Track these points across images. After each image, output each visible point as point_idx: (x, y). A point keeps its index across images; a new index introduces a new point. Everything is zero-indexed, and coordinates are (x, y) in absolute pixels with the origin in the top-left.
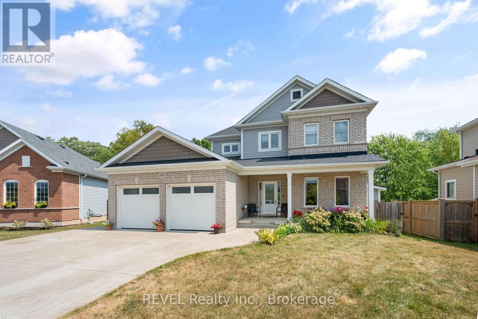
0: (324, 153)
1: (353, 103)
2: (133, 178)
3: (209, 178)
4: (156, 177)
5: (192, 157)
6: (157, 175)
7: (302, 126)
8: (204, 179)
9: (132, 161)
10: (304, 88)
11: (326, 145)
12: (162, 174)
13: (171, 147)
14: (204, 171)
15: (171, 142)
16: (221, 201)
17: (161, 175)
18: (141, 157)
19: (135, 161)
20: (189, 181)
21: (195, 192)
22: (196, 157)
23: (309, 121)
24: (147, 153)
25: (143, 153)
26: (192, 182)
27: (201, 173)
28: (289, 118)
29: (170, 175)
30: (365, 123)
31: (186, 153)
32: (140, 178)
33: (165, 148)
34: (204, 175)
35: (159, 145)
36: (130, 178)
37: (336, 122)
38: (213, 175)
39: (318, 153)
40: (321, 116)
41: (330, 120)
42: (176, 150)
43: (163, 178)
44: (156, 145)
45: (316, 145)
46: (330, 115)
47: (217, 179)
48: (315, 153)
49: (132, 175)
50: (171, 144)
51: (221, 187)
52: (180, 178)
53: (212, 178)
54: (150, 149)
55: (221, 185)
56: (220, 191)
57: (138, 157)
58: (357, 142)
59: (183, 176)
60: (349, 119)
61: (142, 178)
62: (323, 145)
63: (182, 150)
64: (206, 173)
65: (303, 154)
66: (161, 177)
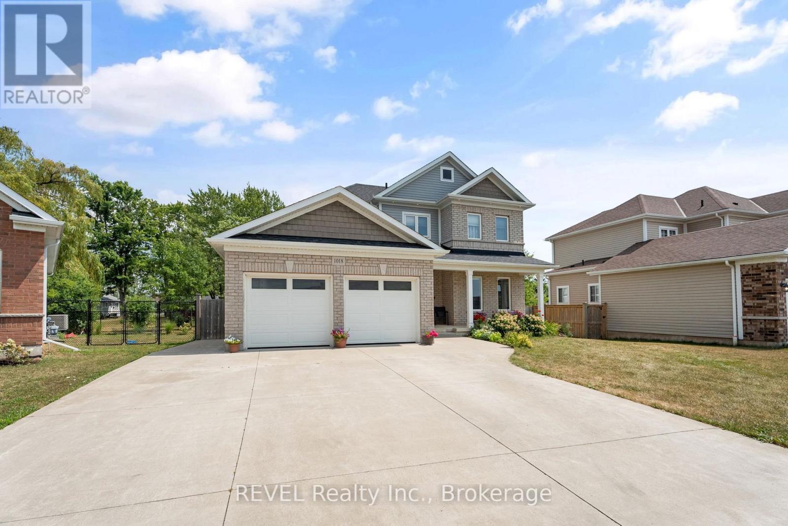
0: (487, 249)
1: (511, 200)
2: (283, 262)
3: (412, 271)
4: (328, 263)
5: (385, 239)
6: (330, 260)
7: (465, 214)
8: (405, 272)
9: (276, 233)
10: (455, 168)
11: (489, 241)
12: (339, 260)
13: (352, 220)
14: (405, 261)
15: (352, 212)
16: (428, 302)
17: (337, 261)
18: (295, 227)
19: (283, 233)
20: (383, 272)
21: (385, 289)
22: (390, 240)
23: (473, 210)
24: (307, 222)
25: (300, 222)
26: (387, 274)
27: (400, 263)
28: (452, 202)
29: (352, 261)
30: (522, 223)
31: (375, 233)
32: (296, 262)
33: (340, 219)
34: (405, 266)
35: (330, 213)
36: (277, 261)
37: (497, 216)
38: (417, 267)
39: (482, 249)
40: (484, 207)
41: (493, 213)
42: (359, 226)
43: (341, 266)
44: (324, 213)
45: (479, 239)
46: (492, 208)
47: (422, 273)
48: (480, 249)
49: (280, 256)
50: (351, 215)
51: (428, 283)
52: (369, 267)
53: (415, 272)
54: (313, 217)
55: (428, 280)
56: (426, 288)
57: (289, 227)
58: (515, 242)
59: (373, 265)
60: (508, 216)
61: (302, 262)
62: (486, 240)
63: (369, 227)
64: (408, 263)
65: (467, 248)
66: (336, 264)
